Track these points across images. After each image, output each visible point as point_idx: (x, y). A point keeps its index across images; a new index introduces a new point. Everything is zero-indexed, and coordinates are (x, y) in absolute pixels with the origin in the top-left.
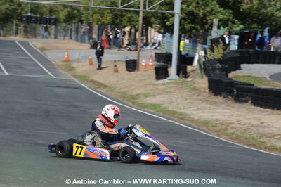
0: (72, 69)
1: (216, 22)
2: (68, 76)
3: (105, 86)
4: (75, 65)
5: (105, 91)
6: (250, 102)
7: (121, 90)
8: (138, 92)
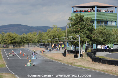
0: (46, 56)
1: (86, 42)
2: (47, 58)
3: (60, 60)
4: (47, 55)
5: (61, 62)
6: (107, 64)
7: (66, 61)
8: (71, 62)
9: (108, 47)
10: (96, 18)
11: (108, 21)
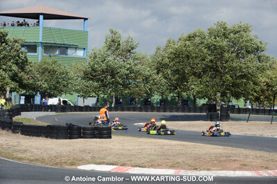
9: (65, 102)
10: (40, 40)
11: (67, 48)
